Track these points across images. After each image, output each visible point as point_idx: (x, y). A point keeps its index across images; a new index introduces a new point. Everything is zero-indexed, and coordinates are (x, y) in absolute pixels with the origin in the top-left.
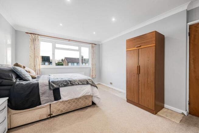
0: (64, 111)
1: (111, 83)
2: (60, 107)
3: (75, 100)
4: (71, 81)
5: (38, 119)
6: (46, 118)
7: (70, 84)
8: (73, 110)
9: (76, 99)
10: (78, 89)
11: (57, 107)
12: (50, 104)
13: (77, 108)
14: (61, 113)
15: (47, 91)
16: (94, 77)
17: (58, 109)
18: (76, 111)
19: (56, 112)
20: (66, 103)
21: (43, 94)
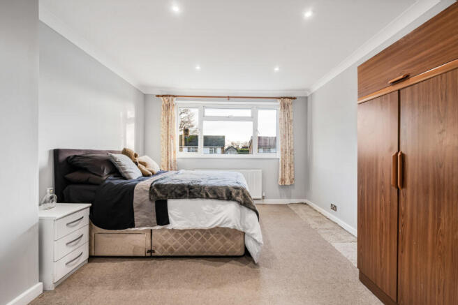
0: (176, 252)
1: (334, 208)
2: (169, 241)
3: (199, 233)
4: (191, 188)
5: (131, 254)
6: (144, 255)
7: (188, 195)
8: (195, 254)
9: (202, 231)
10: (205, 208)
11: (162, 238)
12: (151, 230)
13: (205, 254)
14: (170, 254)
15: (146, 202)
16: (288, 182)
17: (164, 243)
18: (202, 260)
19: (162, 248)
20: (180, 234)
21: (140, 206)
